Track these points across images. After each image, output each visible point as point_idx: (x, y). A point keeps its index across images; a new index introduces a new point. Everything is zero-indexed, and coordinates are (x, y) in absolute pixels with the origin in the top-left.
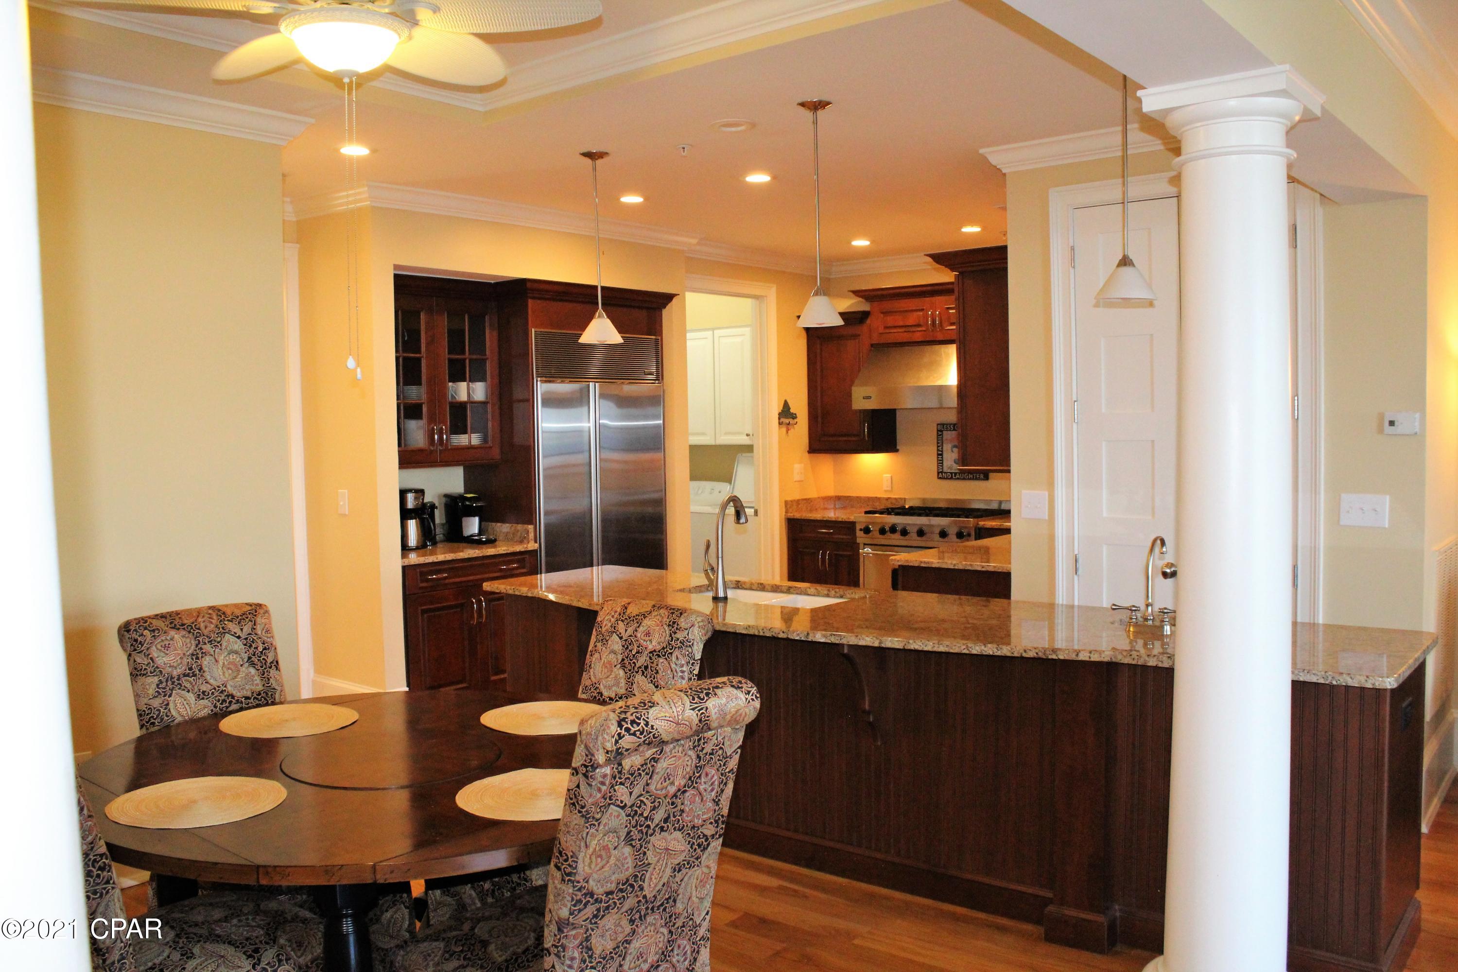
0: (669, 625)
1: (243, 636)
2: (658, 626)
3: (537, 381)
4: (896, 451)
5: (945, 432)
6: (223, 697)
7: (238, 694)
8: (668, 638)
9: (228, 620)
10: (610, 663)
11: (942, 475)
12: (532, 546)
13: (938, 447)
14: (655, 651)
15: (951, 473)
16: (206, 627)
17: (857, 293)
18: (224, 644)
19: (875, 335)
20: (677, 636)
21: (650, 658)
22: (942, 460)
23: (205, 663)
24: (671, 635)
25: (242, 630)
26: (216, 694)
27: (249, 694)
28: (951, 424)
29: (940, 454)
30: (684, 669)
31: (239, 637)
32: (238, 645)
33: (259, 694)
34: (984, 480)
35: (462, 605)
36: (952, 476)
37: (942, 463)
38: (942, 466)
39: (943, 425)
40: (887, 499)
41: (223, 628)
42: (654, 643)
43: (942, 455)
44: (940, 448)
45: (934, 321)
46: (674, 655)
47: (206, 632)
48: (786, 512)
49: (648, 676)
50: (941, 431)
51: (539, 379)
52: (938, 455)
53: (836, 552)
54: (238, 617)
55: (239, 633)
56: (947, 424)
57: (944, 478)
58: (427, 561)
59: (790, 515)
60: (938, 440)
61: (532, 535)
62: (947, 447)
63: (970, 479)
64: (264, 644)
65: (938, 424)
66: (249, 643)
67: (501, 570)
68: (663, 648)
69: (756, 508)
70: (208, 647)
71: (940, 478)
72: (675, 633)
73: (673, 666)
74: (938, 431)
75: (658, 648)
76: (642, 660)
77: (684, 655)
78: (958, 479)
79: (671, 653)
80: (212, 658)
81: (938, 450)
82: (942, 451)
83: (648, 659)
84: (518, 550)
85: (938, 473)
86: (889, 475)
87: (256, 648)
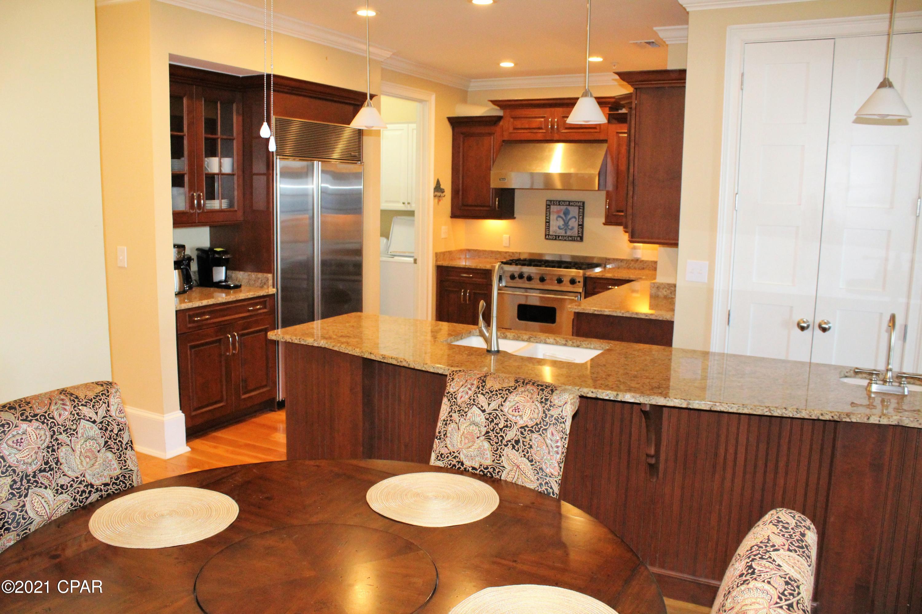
0: (541, 402)
1: (98, 420)
2: (528, 402)
3: (276, 159)
4: (514, 218)
5: (552, 207)
6: (82, 488)
7: (97, 483)
8: (541, 414)
9: (82, 405)
10: (471, 434)
11: (548, 236)
12: (272, 291)
13: (546, 216)
14: (527, 426)
15: (556, 236)
16: (60, 415)
17: (495, 102)
18: (80, 431)
19: (505, 134)
20: (551, 412)
21: (522, 433)
22: (549, 226)
23: (62, 454)
24: (544, 412)
25: (97, 413)
26: (75, 485)
27: (108, 480)
28: (556, 201)
29: (548, 222)
30: (559, 444)
31: (94, 422)
32: (94, 431)
33: (118, 478)
34: (580, 241)
35: (219, 341)
36: (556, 238)
37: (549, 228)
38: (549, 230)
39: (551, 201)
40: (506, 253)
41: (78, 414)
42: (525, 418)
43: (549, 222)
44: (548, 218)
45: (552, 127)
46: (549, 431)
47: (60, 420)
48: (436, 261)
49: (520, 450)
50: (549, 205)
51: (278, 157)
52: (546, 222)
53: (473, 291)
54: (91, 400)
55: (94, 417)
56: (554, 201)
57: (550, 239)
58: (194, 306)
59: (440, 263)
60: (546, 212)
61: (271, 282)
62: (553, 217)
63: (570, 240)
64: (118, 425)
65: (547, 201)
66: (104, 427)
67: (249, 311)
68: (537, 424)
69: (416, 257)
70: (63, 437)
71: (547, 239)
72: (549, 410)
73: (549, 442)
74: (547, 205)
75: (530, 424)
76: (511, 435)
77: (558, 432)
78: (560, 240)
79: (546, 430)
80: (68, 448)
81: (546, 219)
82: (549, 220)
83: (519, 433)
84: (262, 295)
85: (546, 235)
86: (508, 236)
87: (112, 431)
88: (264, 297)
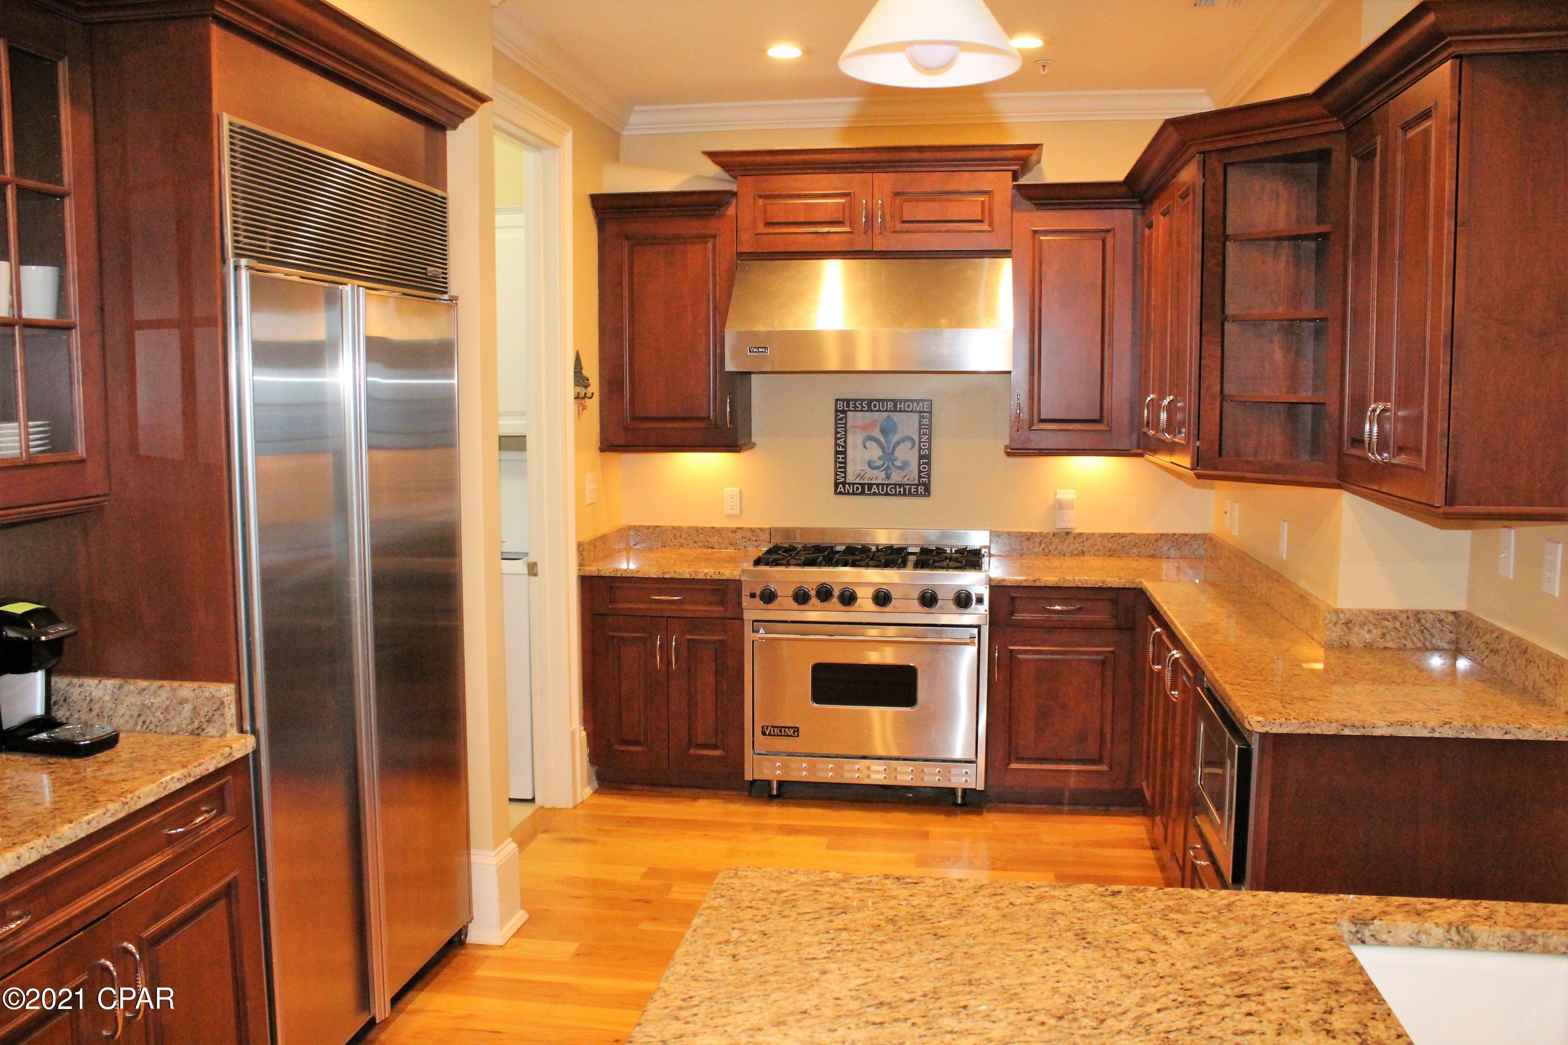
3: (237, 268)
4: (750, 446)
5: (849, 414)
11: (842, 487)
12: (242, 745)
13: (837, 439)
15: (863, 485)
17: (712, 155)
19: (744, 237)
22: (845, 463)
28: (862, 400)
29: (841, 453)
34: (925, 496)
36: (865, 489)
37: (845, 468)
38: (845, 472)
39: (848, 401)
40: (735, 531)
43: (844, 453)
44: (841, 442)
45: (870, 218)
48: (581, 564)
50: (844, 412)
51: (243, 262)
52: (837, 453)
53: (688, 637)
56: (856, 400)
57: (848, 493)
59: (592, 569)
60: (836, 428)
61: (231, 713)
62: (854, 440)
63: (900, 494)
65: (837, 400)
69: (531, 559)
71: (841, 493)
74: (837, 411)
78: (875, 494)
81: (836, 445)
82: (845, 447)
85: (836, 485)
86: (738, 489)
88: (218, 773)
